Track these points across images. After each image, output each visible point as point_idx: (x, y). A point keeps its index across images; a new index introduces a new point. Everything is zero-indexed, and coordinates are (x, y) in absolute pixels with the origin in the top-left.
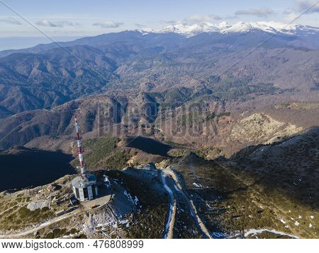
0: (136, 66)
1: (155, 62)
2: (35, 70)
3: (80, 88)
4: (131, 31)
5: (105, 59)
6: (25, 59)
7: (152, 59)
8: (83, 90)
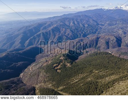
0: (109, 23)
2: (71, 24)
4: (99, 9)
5: (93, 20)
6: (68, 20)
7: (116, 21)
8: (90, 32)
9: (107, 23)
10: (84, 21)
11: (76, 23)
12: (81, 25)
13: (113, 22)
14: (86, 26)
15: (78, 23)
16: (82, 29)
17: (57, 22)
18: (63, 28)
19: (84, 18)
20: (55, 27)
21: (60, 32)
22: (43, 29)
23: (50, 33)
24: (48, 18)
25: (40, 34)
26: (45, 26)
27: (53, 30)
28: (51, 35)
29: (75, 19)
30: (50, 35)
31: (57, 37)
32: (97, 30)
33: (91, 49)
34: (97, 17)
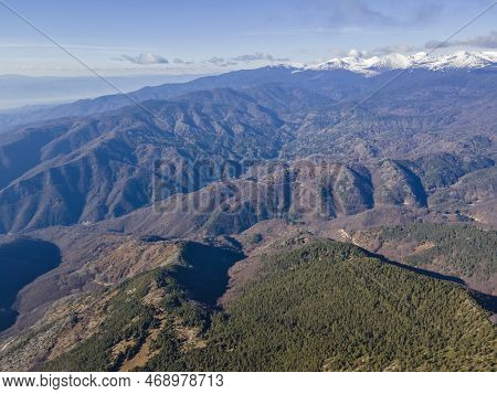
0: (316, 119)
1: (343, 115)
2: (180, 125)
3: (250, 151)
5: (261, 109)
6: (164, 109)
7: (338, 109)
8: (255, 154)
9: (311, 115)
10: (226, 113)
11: (197, 120)
12: (218, 128)
13: (329, 114)
14: (238, 129)
15: (207, 122)
16: (226, 144)
17: (115, 120)
18: (147, 141)
19: (226, 102)
20: (112, 141)
21: (134, 160)
22: (54, 154)
23: (88, 170)
24: (75, 104)
25: (41, 175)
26: (61, 138)
27: (102, 155)
28: (94, 177)
29: (192, 105)
30: (91, 177)
31: (121, 182)
32: (278, 145)
33: (270, 223)
34: (272, 95)
